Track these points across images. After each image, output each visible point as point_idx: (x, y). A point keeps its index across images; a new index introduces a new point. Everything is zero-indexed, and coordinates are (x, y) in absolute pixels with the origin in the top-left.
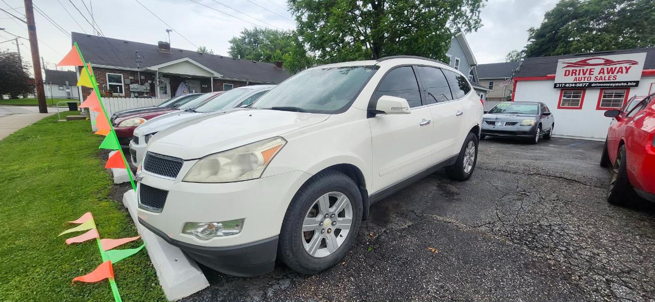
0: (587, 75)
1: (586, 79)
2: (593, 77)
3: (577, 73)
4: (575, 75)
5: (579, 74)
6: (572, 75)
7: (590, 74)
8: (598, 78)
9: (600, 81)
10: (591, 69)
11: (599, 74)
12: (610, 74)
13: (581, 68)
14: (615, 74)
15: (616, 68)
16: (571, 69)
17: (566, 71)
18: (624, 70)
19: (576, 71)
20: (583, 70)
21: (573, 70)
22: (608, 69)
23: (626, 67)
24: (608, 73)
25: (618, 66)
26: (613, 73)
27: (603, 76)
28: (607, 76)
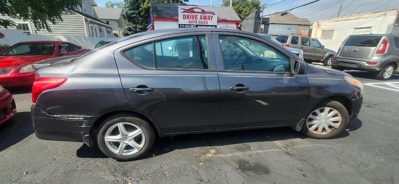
0: (195, 20)
1: (195, 22)
2: (198, 21)
3: (190, 17)
4: (189, 19)
5: (191, 19)
6: (187, 19)
7: (196, 19)
8: (200, 22)
9: (201, 24)
10: (196, 15)
11: (200, 19)
12: (205, 20)
13: (191, 14)
14: (207, 20)
15: (207, 16)
16: (186, 14)
17: (184, 15)
18: (210, 18)
19: (189, 15)
20: (192, 15)
21: (187, 15)
22: (203, 16)
23: (211, 16)
24: (204, 19)
25: (208, 15)
26: (206, 20)
27: (202, 21)
28: (204, 21)
